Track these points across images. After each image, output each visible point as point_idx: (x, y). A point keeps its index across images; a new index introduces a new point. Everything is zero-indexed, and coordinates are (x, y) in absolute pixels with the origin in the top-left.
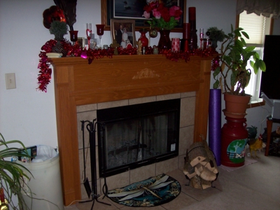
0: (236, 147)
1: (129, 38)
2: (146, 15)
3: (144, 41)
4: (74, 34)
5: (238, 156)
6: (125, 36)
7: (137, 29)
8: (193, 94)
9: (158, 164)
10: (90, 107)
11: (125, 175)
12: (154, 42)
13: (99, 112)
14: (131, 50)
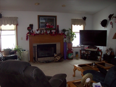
0: (69, 55)
1: (43, 32)
2: (47, 27)
3: (46, 32)
4: (32, 31)
5: (70, 57)
6: (42, 31)
7: (45, 30)
8: (60, 43)
9: (51, 57)
10: (35, 44)
11: (43, 58)
12: (49, 32)
13: (37, 45)
14: (43, 34)
